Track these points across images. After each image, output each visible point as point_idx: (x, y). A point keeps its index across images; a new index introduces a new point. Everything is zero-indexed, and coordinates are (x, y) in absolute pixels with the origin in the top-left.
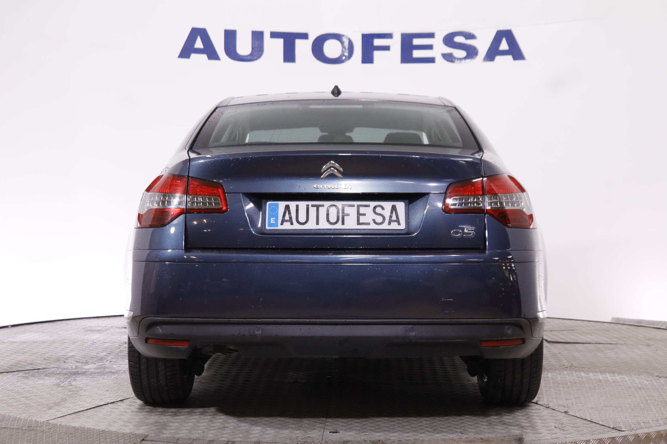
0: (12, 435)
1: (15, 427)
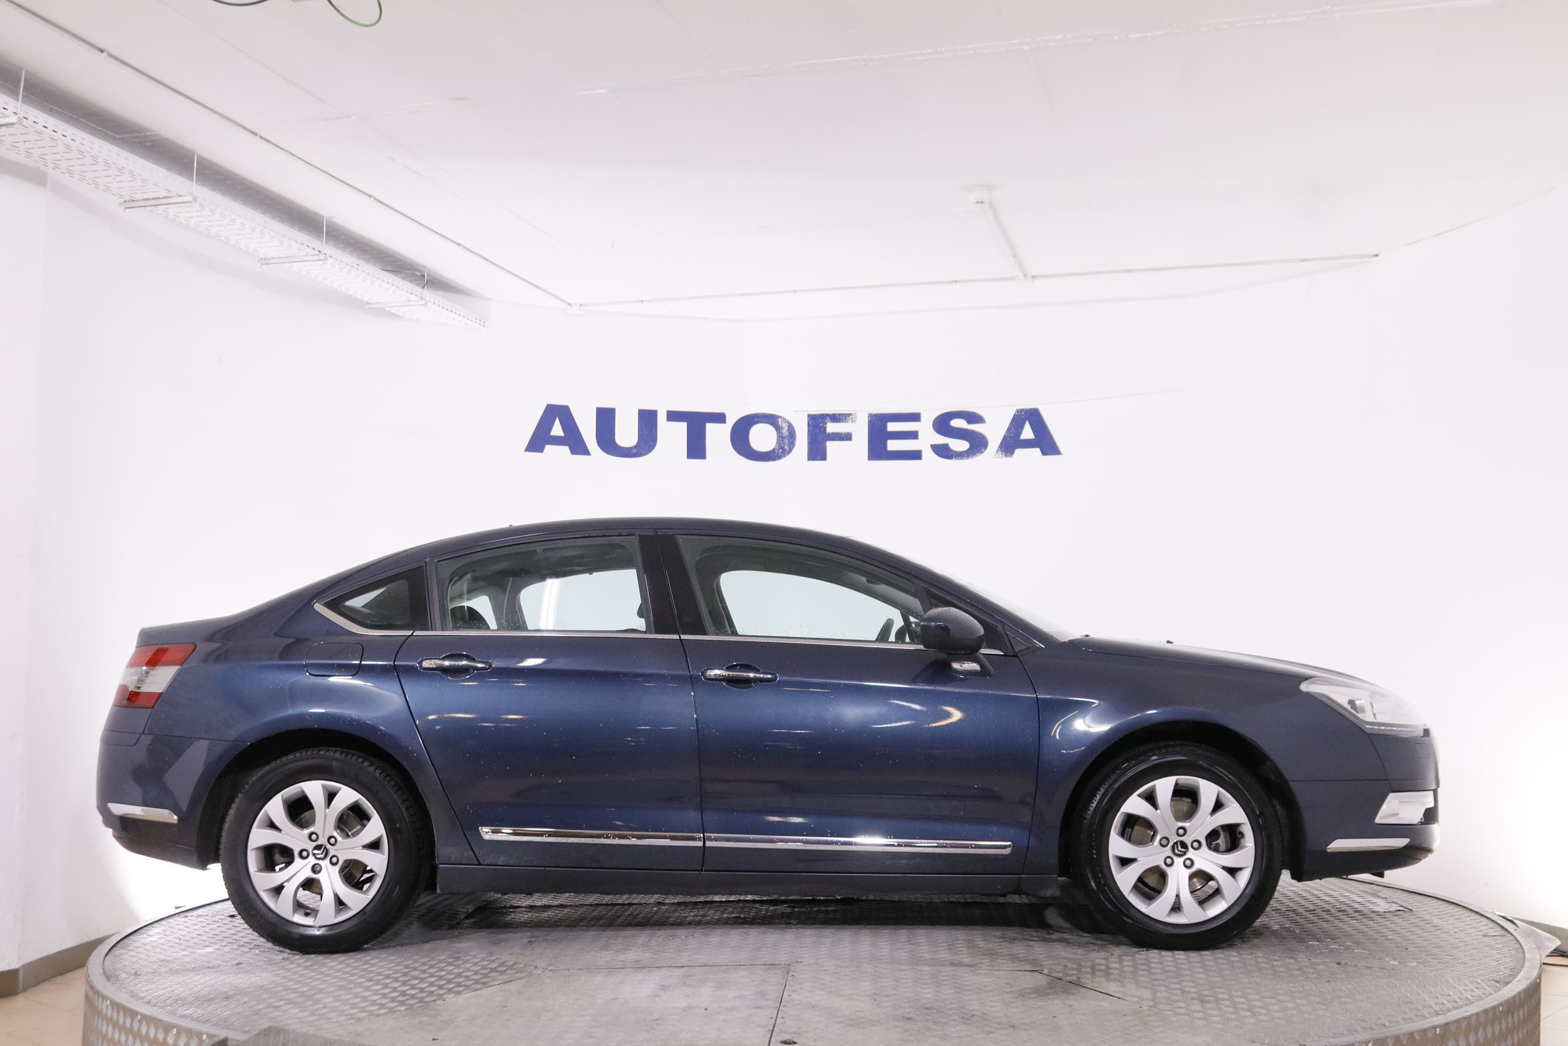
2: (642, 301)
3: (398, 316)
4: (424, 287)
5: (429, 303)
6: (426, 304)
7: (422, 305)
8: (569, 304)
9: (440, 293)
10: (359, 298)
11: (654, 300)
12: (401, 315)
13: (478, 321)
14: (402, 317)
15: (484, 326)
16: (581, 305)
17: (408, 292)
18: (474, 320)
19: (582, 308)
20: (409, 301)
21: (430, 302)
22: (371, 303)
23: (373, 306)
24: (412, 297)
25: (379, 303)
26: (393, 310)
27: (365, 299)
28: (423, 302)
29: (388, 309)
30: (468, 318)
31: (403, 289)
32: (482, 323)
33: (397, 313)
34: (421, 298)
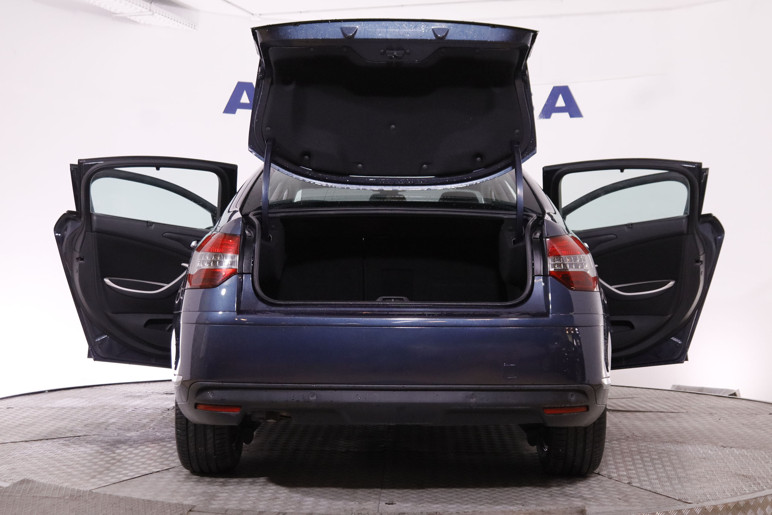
0: (54, 505)
1: (56, 496)
2: (301, 12)
3: (136, 22)
4: (152, 2)
5: (155, 14)
6: (153, 14)
7: (151, 15)
8: (252, 14)
9: (165, 6)
10: (108, 9)
11: (308, 11)
12: (138, 21)
13: (190, 25)
14: (139, 23)
15: (194, 28)
16: (260, 15)
17: (140, 6)
18: (188, 24)
19: (261, 16)
20: (142, 12)
21: (156, 12)
22: (117, 14)
23: (119, 15)
24: (144, 10)
25: (122, 13)
26: (132, 18)
27: (112, 10)
28: (151, 13)
29: (128, 17)
30: (183, 24)
31: (136, 4)
32: (193, 26)
33: (135, 20)
34: (150, 10)
